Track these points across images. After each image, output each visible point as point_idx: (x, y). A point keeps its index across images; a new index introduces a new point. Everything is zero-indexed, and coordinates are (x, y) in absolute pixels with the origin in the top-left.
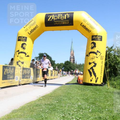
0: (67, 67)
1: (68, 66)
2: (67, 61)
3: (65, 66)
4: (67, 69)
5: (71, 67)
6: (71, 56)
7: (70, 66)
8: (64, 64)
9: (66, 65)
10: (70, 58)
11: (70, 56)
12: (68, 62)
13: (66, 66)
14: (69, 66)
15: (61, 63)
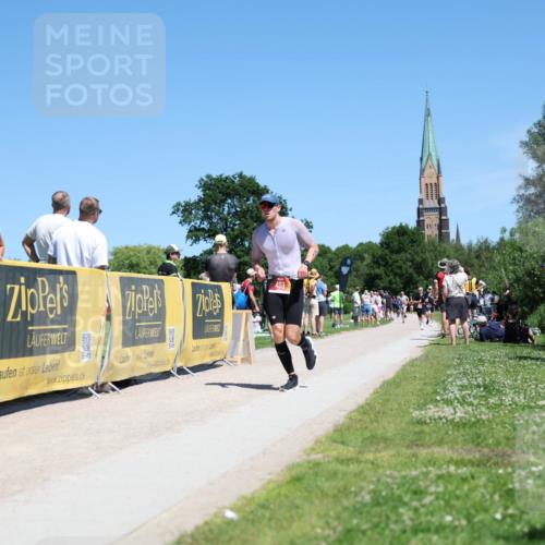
0: (400, 268)
1: (403, 255)
2: (398, 225)
3: (383, 258)
4: (398, 279)
5: (424, 260)
6: (423, 196)
7: (418, 259)
8: (381, 244)
9: (392, 252)
10: (420, 212)
11: (421, 201)
12: (401, 231)
13: (394, 257)
14: (412, 261)
15: (361, 244)
